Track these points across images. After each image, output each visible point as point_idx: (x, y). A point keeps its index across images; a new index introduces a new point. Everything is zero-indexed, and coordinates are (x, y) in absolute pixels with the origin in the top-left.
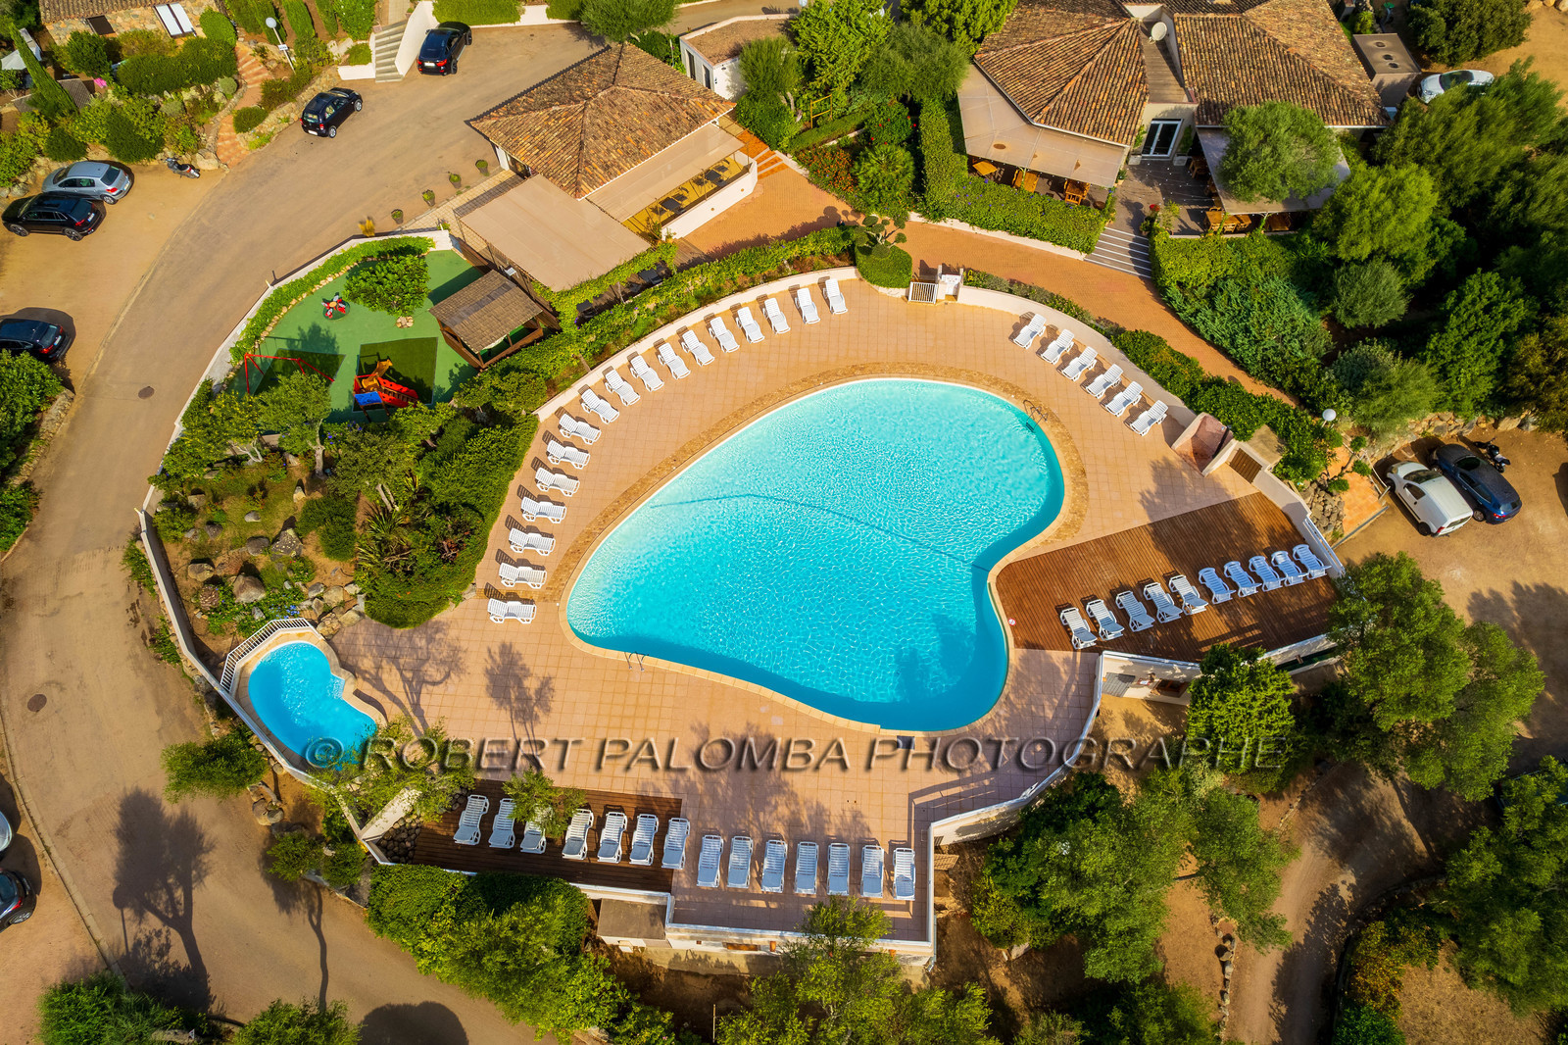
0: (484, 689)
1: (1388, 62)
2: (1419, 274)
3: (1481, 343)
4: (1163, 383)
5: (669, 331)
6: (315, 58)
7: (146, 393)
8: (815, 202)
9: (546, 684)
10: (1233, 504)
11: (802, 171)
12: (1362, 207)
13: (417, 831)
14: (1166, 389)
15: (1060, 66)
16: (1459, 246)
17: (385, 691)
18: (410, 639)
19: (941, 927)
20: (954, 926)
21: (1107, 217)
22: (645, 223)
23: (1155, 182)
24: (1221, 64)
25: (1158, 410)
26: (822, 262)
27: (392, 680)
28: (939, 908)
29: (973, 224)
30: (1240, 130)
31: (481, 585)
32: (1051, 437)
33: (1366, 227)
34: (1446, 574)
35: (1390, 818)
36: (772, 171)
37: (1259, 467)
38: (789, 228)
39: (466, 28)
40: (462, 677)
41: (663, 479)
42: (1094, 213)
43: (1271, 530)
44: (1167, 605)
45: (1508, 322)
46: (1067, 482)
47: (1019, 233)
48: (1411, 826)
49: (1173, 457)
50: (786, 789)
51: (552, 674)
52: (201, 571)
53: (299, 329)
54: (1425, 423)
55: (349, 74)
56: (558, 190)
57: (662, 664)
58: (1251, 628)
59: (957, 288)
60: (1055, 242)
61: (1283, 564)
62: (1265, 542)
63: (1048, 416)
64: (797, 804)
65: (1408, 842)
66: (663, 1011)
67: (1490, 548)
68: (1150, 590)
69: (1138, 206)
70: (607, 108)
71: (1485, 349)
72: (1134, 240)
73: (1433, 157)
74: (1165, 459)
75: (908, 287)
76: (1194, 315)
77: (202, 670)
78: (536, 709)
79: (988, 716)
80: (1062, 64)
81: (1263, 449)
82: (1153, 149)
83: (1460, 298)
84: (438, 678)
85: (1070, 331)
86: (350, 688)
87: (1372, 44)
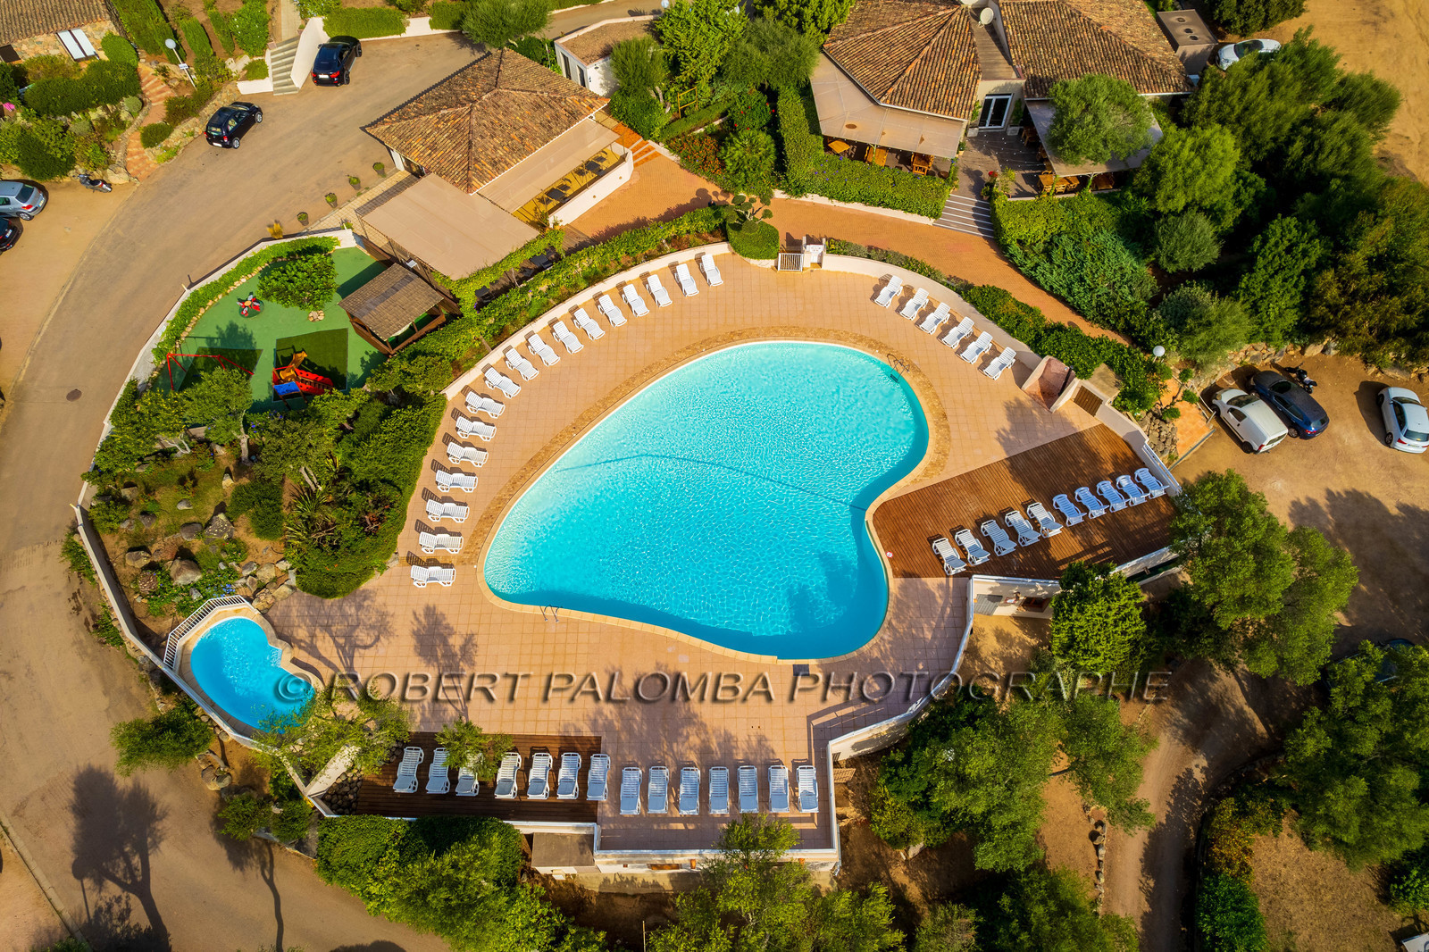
0: (412, 649)
1: (1189, 35)
2: (1228, 222)
3: (1285, 280)
4: (1010, 331)
5: (561, 310)
6: (215, 76)
7: (74, 395)
8: (687, 185)
9: (469, 641)
10: (1079, 435)
11: (674, 158)
12: (1175, 165)
13: (359, 784)
14: (1014, 336)
15: (901, 51)
16: (1261, 195)
17: (320, 657)
18: (341, 608)
19: (844, 834)
20: (855, 833)
21: (951, 184)
22: (533, 213)
23: (992, 151)
24: (1044, 43)
25: (1007, 356)
26: (697, 239)
27: (326, 646)
28: (841, 817)
29: (831, 197)
30: (1064, 102)
31: (403, 554)
32: (913, 386)
33: (1180, 182)
34: (1269, 486)
35: (1233, 706)
36: (647, 159)
37: (1100, 402)
38: (666, 210)
39: (356, 42)
40: (391, 639)
41: (565, 446)
42: (939, 182)
43: (1115, 457)
44: (1027, 530)
45: (1307, 260)
46: (931, 425)
47: (873, 204)
48: (1252, 711)
49: (1023, 397)
50: (695, 720)
51: (474, 631)
52: (138, 558)
53: (217, 327)
54: (1242, 354)
55: (248, 88)
56: (453, 187)
57: (575, 615)
58: (1102, 546)
59: (821, 256)
60: (906, 210)
61: (1127, 486)
62: (1110, 468)
63: (910, 367)
64: (707, 733)
65: (1250, 726)
66: (597, 931)
67: (1305, 461)
68: (1010, 518)
69: (978, 173)
70: (491, 110)
71: (1289, 285)
72: (977, 204)
73: (1233, 117)
74: (1017, 400)
75: (776, 257)
76: (1034, 268)
77: (146, 651)
78: (461, 664)
79: (873, 641)
80: (902, 49)
81: (1102, 384)
82: (988, 122)
83: (1265, 241)
84: (369, 641)
85: (925, 290)
86: (289, 657)
87: (1174, 19)
